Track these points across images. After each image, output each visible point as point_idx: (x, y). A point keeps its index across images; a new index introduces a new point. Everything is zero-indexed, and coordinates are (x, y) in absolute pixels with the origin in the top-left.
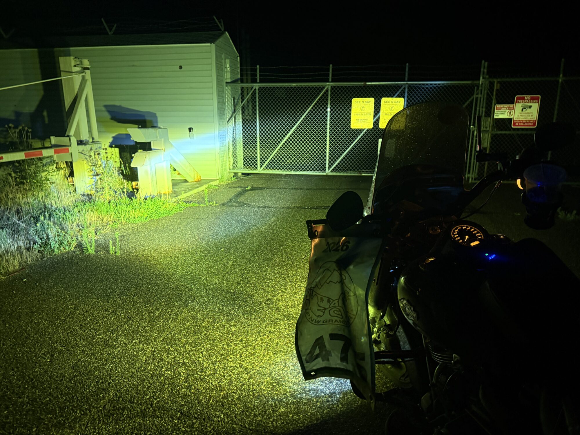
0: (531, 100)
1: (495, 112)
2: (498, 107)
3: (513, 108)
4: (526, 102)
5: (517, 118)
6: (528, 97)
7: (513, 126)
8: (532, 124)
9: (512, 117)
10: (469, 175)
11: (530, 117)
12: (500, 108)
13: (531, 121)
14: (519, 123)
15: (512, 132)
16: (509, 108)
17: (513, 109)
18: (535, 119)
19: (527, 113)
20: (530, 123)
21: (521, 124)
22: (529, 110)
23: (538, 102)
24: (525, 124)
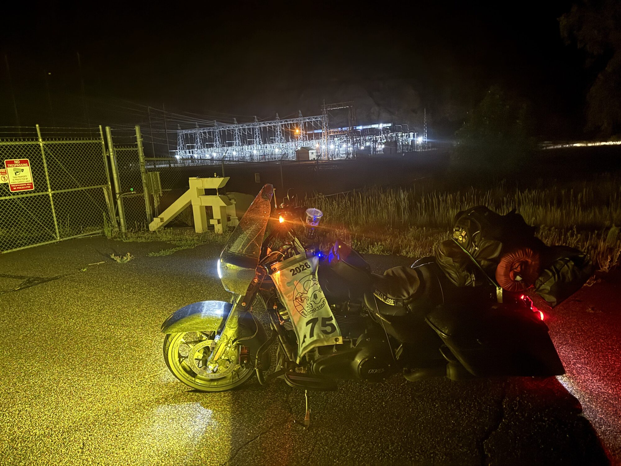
0: (20, 163)
4: (17, 166)
5: (14, 182)
6: (17, 161)
7: (12, 190)
8: (30, 187)
9: (7, 182)
13: (28, 184)
14: (16, 187)
15: (12, 197)
16: (1, 173)
17: (6, 174)
18: (31, 182)
19: (21, 177)
21: (19, 188)
22: (22, 174)
23: (28, 165)
24: (23, 188)
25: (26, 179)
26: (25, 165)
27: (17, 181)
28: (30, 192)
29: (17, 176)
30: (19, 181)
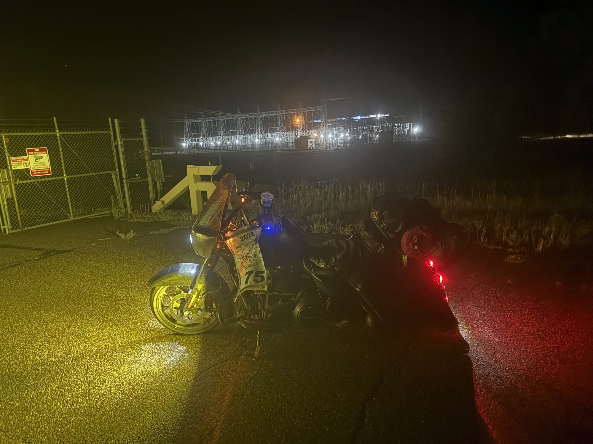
0: (40, 151)
1: (12, 165)
2: (13, 159)
3: (27, 159)
4: (37, 154)
5: (34, 168)
6: (37, 149)
7: (32, 175)
8: (48, 172)
9: (29, 167)
12: (16, 160)
13: (46, 170)
14: (36, 172)
15: (32, 181)
18: (49, 168)
19: (41, 163)
22: (41, 160)
23: (47, 153)
24: (42, 173)
25: (45, 165)
26: (43, 152)
27: (37, 167)
28: (48, 177)
29: (37, 162)
30: (39, 167)
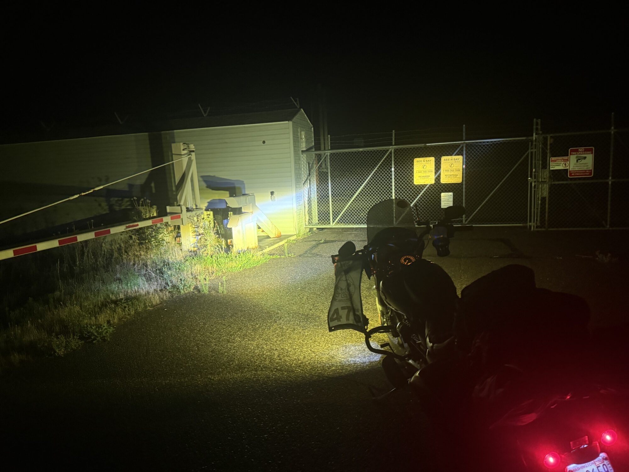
0: (584, 151)
1: (551, 165)
2: (553, 159)
3: (568, 159)
4: (580, 154)
5: (573, 169)
6: (581, 149)
7: (570, 176)
8: (588, 174)
9: (568, 168)
10: (530, 224)
11: (586, 167)
12: (555, 161)
13: (587, 171)
14: (575, 173)
15: (569, 182)
16: (564, 160)
17: (568, 161)
18: (591, 169)
19: (582, 164)
20: (586, 172)
21: (577, 174)
22: (583, 161)
23: (592, 153)
24: (581, 174)
26: (588, 152)
27: (577, 168)
28: (588, 179)
29: (578, 163)
